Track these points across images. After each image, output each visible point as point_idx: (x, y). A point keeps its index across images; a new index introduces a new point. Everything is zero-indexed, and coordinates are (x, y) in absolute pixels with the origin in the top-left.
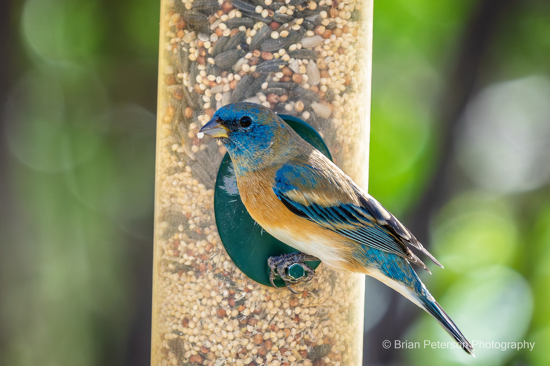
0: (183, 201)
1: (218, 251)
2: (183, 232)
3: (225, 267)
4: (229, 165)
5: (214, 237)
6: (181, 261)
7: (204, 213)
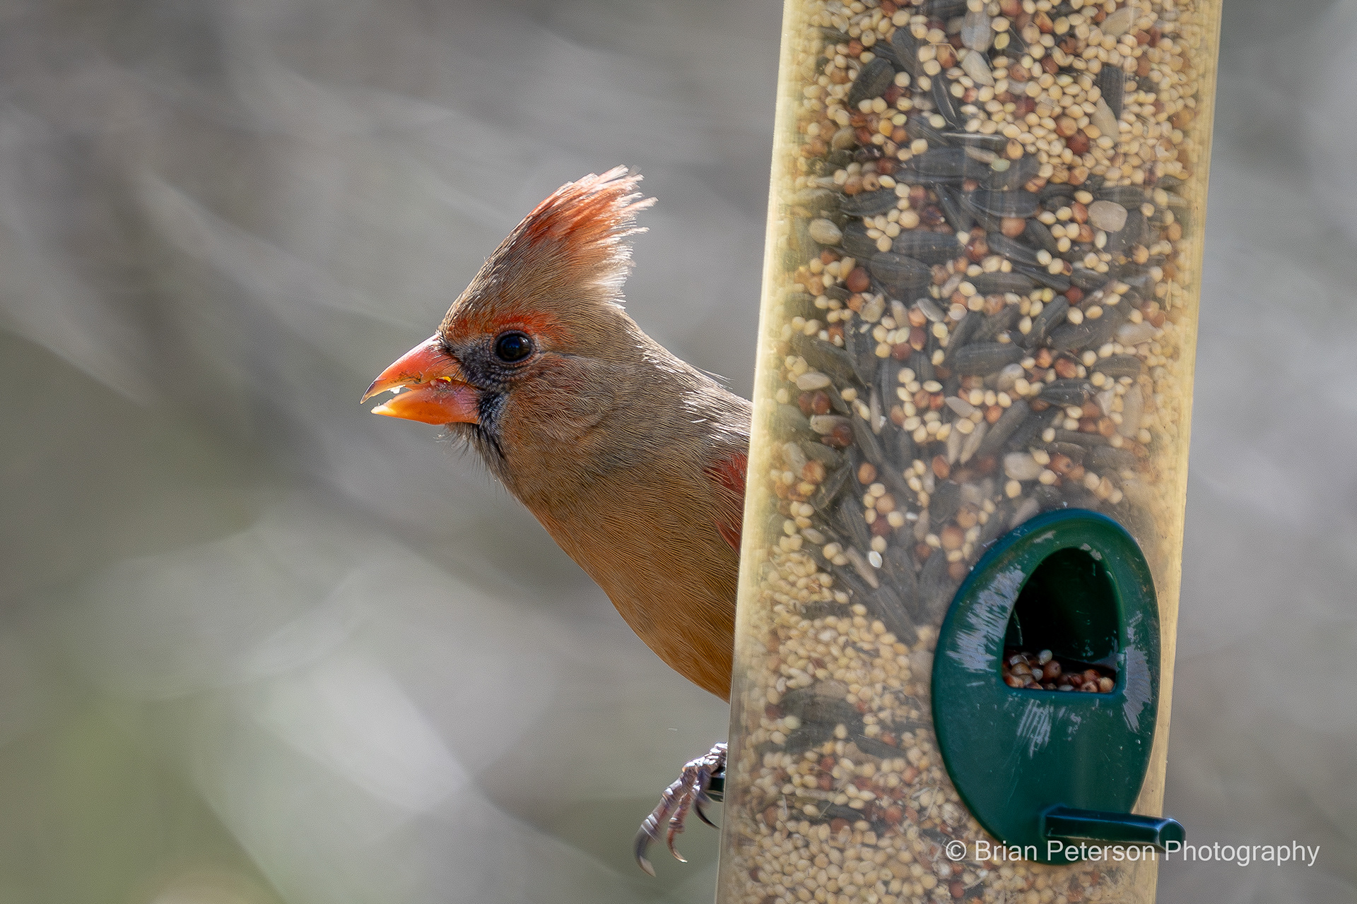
0: (850, 676)
1: (931, 783)
2: (847, 740)
3: (946, 816)
4: (972, 609)
5: (924, 753)
6: (840, 799)
7: (902, 703)
